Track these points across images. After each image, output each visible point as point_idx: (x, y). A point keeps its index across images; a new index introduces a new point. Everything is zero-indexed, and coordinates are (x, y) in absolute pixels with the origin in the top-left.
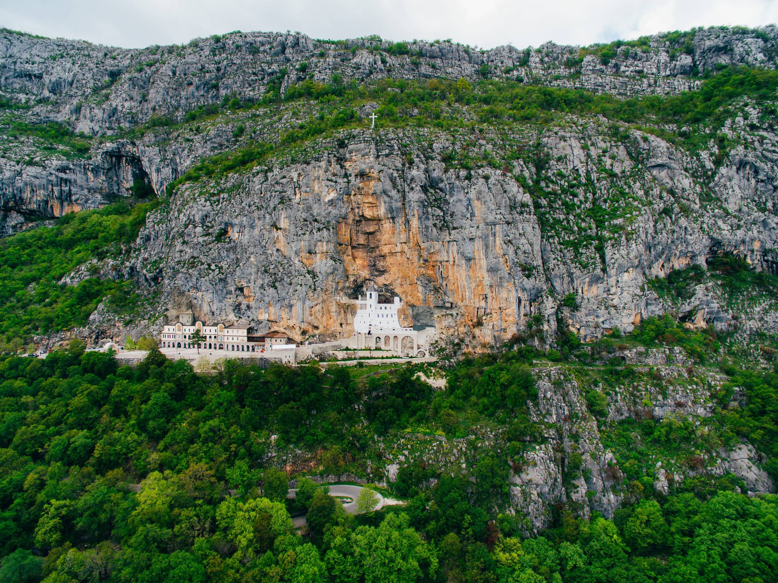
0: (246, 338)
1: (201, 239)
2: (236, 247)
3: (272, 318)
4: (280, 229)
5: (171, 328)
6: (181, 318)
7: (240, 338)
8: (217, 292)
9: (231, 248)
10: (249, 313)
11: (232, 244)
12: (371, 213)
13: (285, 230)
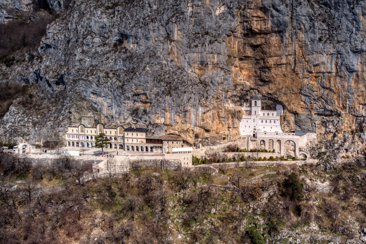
0: (145, 141)
1: (99, 50)
2: (131, 57)
3: (168, 122)
4: (174, 41)
5: (75, 129)
6: (83, 121)
7: (139, 140)
8: (115, 98)
9: (127, 57)
10: (146, 117)
11: (128, 54)
12: (259, 27)
13: (177, 42)
